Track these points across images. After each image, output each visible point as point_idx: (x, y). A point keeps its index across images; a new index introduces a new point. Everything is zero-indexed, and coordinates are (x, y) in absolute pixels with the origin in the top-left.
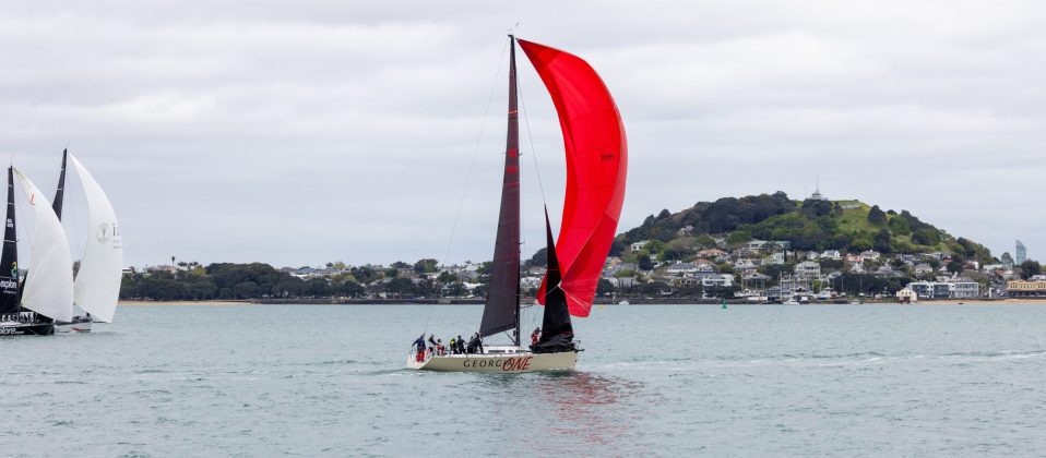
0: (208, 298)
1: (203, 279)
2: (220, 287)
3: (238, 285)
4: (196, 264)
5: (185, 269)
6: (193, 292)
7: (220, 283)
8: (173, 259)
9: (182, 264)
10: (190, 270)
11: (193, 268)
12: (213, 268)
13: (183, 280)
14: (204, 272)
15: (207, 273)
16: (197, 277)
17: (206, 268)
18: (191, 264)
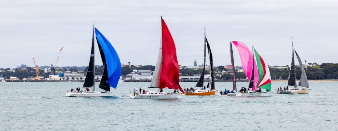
0: (321, 79)
1: (319, 70)
2: (327, 74)
3: (335, 73)
4: (316, 63)
5: (311, 66)
6: (315, 76)
7: (326, 72)
8: (306, 61)
9: (310, 64)
10: (313, 66)
11: (314, 65)
12: (323, 65)
13: (310, 71)
14: (319, 67)
15: (321, 68)
16: (317, 69)
17: (320, 65)
18: (314, 64)
